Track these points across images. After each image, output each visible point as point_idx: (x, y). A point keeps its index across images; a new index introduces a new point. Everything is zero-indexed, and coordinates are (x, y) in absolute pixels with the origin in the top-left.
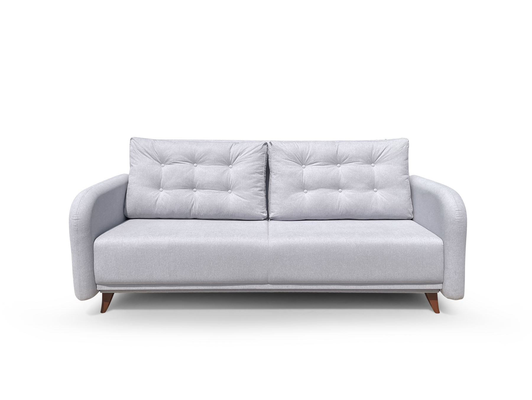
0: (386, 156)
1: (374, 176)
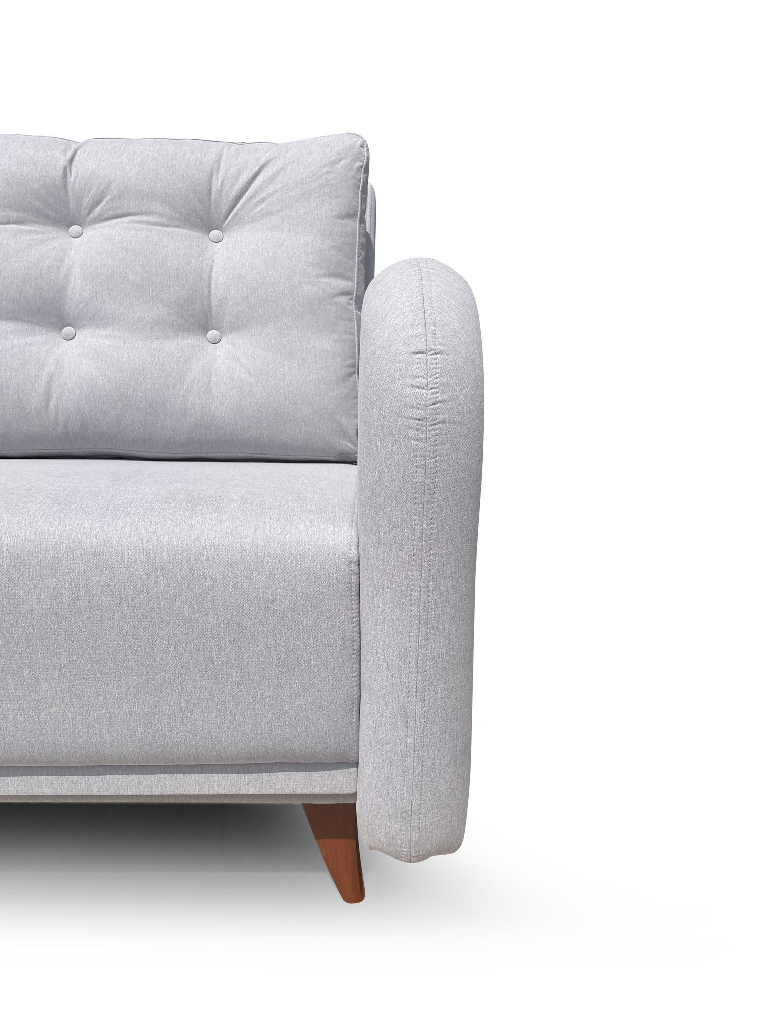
0: (264, 195)
1: (210, 277)
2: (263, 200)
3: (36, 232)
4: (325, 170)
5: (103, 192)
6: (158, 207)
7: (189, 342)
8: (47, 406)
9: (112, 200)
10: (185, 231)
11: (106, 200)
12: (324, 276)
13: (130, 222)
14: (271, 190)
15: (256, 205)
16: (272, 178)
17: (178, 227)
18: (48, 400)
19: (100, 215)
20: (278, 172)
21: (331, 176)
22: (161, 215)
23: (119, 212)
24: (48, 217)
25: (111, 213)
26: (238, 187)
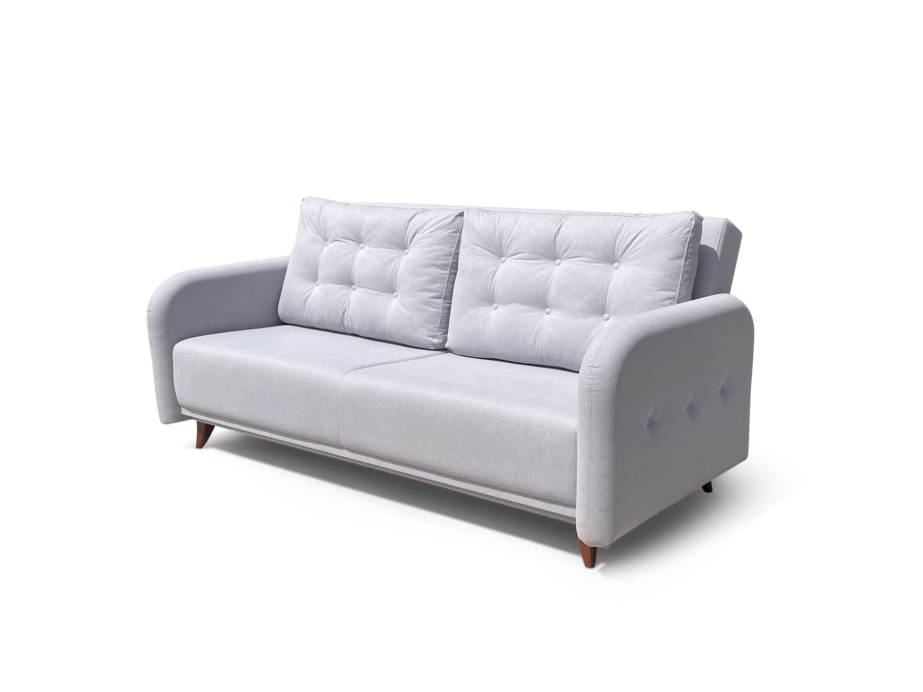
0: (637, 248)
1: (607, 288)
2: (636, 250)
3: (541, 264)
4: (667, 235)
5: (569, 246)
6: (589, 254)
7: (593, 319)
8: (534, 345)
9: (571, 250)
10: (601, 265)
11: (570, 250)
12: (658, 290)
13: (578, 261)
14: (639, 246)
15: (633, 253)
16: (642, 239)
17: (598, 263)
18: (535, 342)
19: (567, 256)
20: (645, 236)
21: (669, 238)
22: (591, 257)
23: (574, 255)
24: (547, 256)
25: (571, 256)
26: (627, 243)
